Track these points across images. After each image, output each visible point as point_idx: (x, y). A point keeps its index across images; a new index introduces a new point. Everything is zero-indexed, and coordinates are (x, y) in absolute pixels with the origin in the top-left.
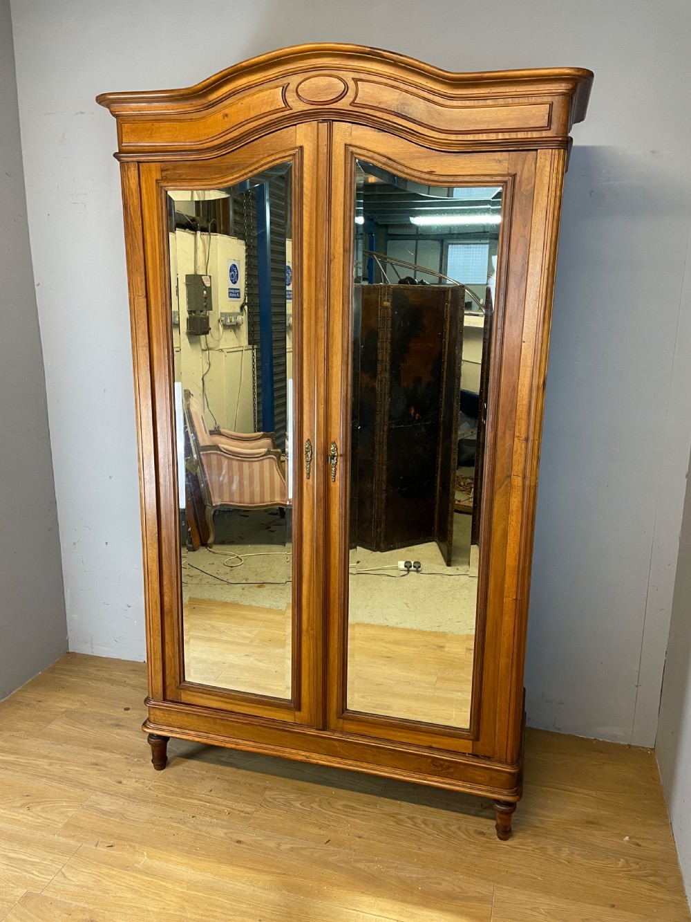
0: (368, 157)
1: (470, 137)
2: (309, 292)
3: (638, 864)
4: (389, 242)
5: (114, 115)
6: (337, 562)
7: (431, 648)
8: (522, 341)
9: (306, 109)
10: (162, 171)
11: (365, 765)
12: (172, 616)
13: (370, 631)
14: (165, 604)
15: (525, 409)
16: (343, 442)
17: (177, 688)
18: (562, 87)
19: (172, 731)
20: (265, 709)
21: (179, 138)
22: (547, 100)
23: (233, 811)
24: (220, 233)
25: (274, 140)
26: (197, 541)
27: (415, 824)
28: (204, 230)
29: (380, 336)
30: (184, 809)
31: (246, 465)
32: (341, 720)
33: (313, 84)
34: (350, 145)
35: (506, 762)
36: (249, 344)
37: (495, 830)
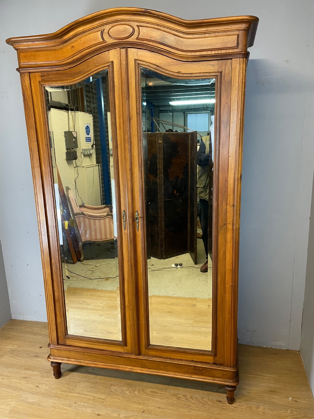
0: (147, 66)
1: (198, 54)
2: (120, 136)
3: (297, 411)
4: (160, 114)
5: (16, 49)
6: (142, 271)
7: (190, 306)
8: (229, 156)
9: (113, 42)
10: (42, 76)
11: (161, 371)
12: (59, 302)
13: (159, 299)
14: (56, 296)
15: (232, 190)
16: (141, 211)
17: (64, 338)
18: (243, 26)
19: (62, 360)
20: (109, 346)
21: (49, 59)
22: (236, 33)
23: (95, 399)
24: (80, 111)
25: (98, 58)
26: (75, 259)
27: (187, 399)
28: (72, 110)
29: (158, 157)
30: (70, 399)
31: (97, 221)
32: (148, 350)
33: (117, 29)
34: (137, 60)
35: (230, 367)
36: (97, 163)
37: (226, 400)
